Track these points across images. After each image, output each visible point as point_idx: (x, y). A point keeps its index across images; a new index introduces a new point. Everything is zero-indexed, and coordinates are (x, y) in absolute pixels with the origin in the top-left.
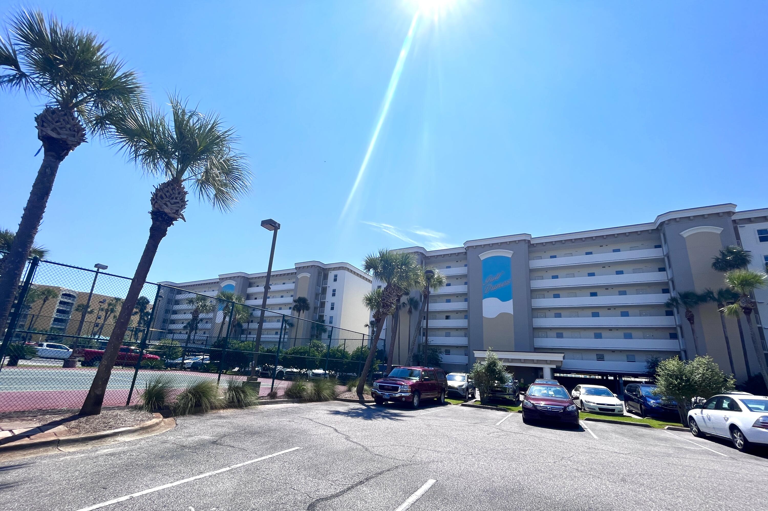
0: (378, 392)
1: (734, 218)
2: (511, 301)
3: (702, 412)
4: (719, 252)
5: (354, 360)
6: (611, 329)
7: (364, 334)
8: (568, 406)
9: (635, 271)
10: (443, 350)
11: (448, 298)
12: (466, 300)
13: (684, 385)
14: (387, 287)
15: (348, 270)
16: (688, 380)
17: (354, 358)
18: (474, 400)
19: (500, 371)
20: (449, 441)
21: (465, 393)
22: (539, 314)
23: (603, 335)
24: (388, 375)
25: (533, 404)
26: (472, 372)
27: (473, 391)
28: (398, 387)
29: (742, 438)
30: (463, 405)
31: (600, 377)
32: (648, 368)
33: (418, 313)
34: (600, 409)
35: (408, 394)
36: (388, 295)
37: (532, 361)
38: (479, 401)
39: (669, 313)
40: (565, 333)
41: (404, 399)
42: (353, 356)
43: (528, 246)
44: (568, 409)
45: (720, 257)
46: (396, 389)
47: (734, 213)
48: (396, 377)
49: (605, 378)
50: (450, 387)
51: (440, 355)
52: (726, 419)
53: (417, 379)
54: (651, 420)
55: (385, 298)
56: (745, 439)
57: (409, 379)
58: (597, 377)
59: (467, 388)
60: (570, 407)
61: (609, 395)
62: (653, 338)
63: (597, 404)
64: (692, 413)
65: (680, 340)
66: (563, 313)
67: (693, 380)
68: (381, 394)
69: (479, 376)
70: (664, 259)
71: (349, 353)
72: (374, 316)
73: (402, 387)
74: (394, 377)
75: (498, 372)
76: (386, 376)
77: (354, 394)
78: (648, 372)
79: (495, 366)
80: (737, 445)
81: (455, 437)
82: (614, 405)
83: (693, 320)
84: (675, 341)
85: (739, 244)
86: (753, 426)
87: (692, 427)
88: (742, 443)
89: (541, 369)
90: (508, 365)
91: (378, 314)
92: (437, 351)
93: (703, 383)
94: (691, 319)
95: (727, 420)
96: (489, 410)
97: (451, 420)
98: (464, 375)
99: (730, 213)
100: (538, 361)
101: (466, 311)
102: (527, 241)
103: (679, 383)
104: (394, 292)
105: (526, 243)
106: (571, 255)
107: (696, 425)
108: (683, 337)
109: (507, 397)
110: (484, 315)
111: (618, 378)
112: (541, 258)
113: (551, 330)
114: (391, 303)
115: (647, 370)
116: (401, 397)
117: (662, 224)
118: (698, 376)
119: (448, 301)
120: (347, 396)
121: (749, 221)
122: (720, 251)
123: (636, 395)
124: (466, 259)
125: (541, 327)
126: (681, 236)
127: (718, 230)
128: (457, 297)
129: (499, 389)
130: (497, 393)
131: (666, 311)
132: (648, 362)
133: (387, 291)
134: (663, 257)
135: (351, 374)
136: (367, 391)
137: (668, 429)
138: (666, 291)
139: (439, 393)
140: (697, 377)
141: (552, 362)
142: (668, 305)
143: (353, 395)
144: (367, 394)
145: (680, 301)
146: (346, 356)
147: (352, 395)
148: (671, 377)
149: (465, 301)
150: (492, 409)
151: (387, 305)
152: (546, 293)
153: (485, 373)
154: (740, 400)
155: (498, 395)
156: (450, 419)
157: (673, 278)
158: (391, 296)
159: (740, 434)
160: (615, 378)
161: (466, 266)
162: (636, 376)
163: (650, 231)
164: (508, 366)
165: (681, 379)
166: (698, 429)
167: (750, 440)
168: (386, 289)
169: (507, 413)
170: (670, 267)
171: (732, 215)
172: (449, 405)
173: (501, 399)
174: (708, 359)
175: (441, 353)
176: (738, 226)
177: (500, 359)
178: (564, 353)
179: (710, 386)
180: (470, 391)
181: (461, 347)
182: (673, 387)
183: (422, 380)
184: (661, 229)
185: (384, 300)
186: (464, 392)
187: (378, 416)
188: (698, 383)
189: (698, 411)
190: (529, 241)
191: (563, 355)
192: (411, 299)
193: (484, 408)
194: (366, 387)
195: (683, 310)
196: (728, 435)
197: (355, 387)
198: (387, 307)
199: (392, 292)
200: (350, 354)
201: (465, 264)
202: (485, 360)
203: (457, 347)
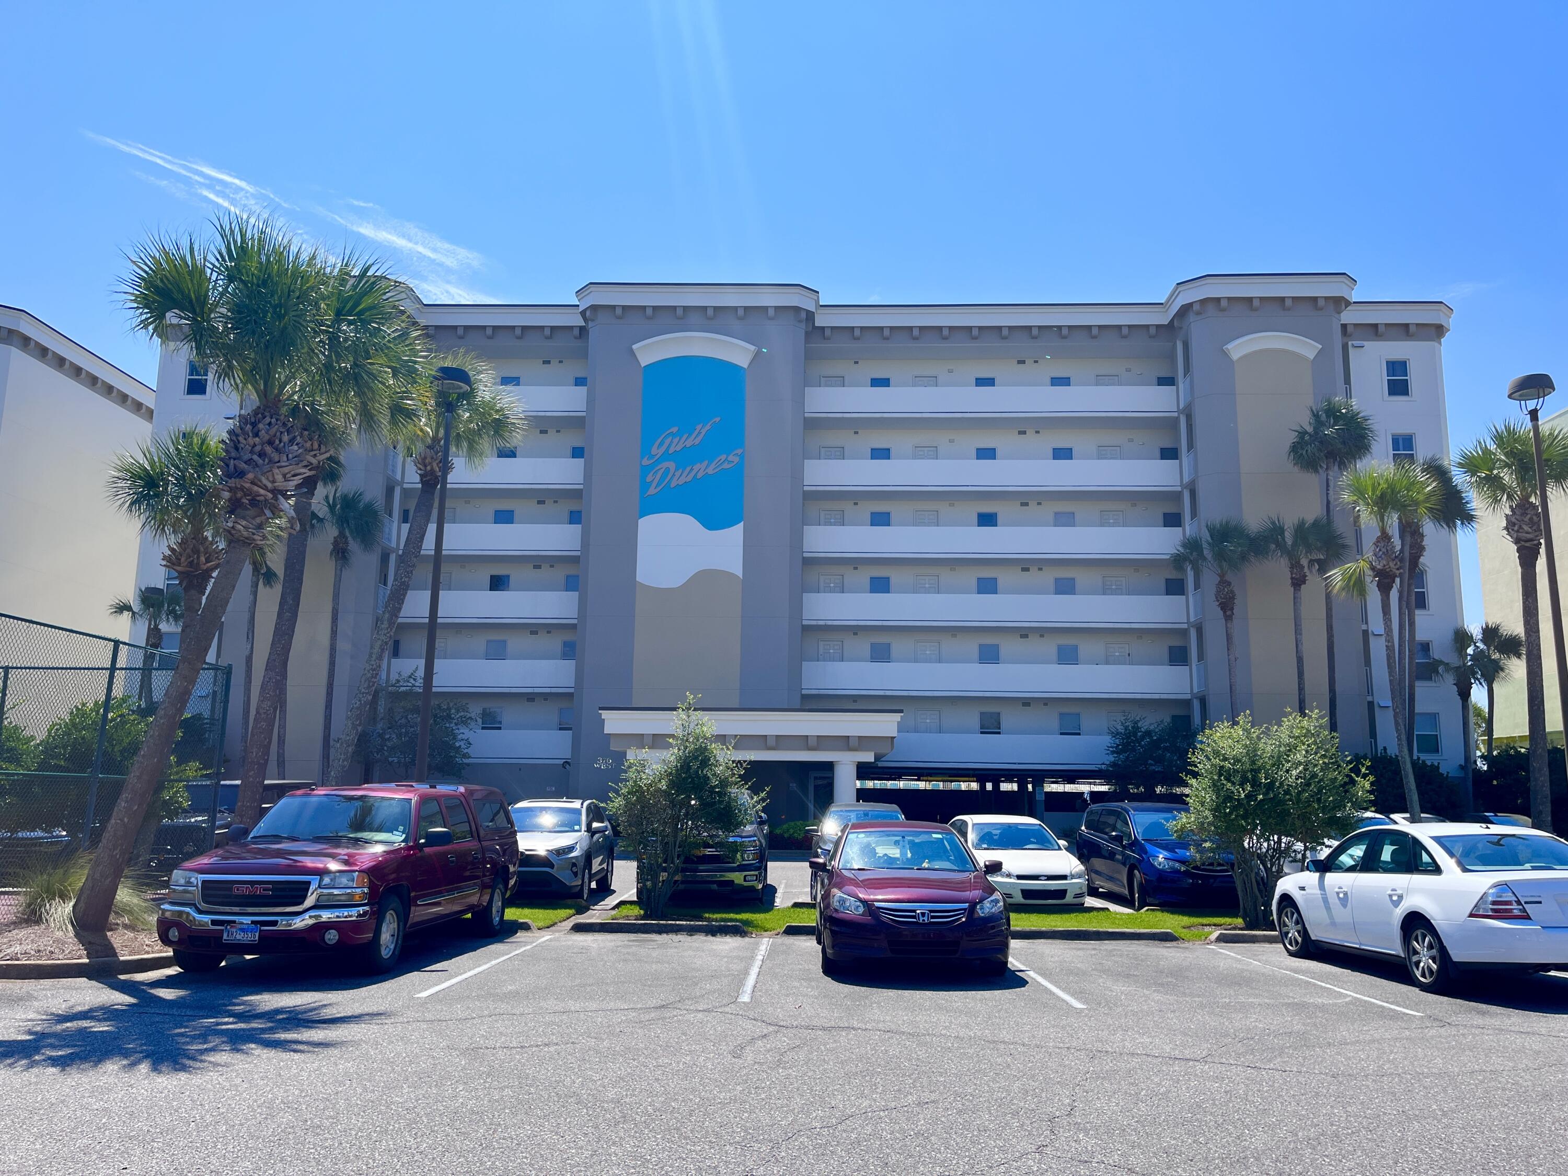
0: (198, 917)
1: (1349, 317)
2: (738, 530)
3: (1321, 879)
4: (1309, 412)
5: (58, 768)
6: (1024, 633)
7: (117, 643)
8: (981, 901)
9: (1102, 453)
10: (475, 710)
11: (505, 505)
12: (575, 518)
13: (1261, 800)
14: (256, 412)
15: (25, 342)
16: (1270, 786)
17: (57, 757)
18: (611, 901)
19: (724, 783)
20: (596, 1127)
21: (580, 876)
22: (822, 578)
23: (1004, 651)
24: (246, 832)
25: (864, 902)
26: (617, 792)
27: (605, 866)
28: (308, 883)
29: (1434, 952)
30: (579, 928)
31: (974, 786)
32: (1113, 752)
33: (373, 559)
34: (1027, 893)
35: (352, 914)
36: (262, 455)
37: (804, 742)
38: (631, 903)
39: (1175, 587)
40: (899, 645)
41: (332, 936)
42: (49, 748)
43: (807, 334)
44: (982, 908)
45: (1310, 429)
46: (297, 893)
47: (1348, 303)
48: (293, 839)
49: (989, 786)
50: (529, 860)
51: (464, 733)
52: (1395, 898)
53: (397, 838)
54: (1159, 914)
55: (243, 466)
56: (1443, 955)
57: (357, 840)
58: (964, 786)
59: (588, 857)
60: (985, 902)
61: (1044, 844)
62: (1129, 659)
63: (1020, 877)
64: (1288, 884)
65: (1194, 667)
66: (896, 576)
67: (1281, 784)
68: (214, 922)
69: (645, 806)
70: (1177, 419)
71: (27, 733)
72: (172, 561)
73: (327, 880)
74: (277, 838)
75: (716, 786)
76: (238, 836)
77: (59, 934)
78: (1114, 764)
79: (705, 763)
80: (1418, 974)
81: (611, 1094)
82: (1064, 877)
83: (1232, 609)
84: (1181, 671)
85: (1348, 394)
86: (1471, 915)
87: (1285, 929)
88: (1434, 967)
89: (828, 767)
90: (753, 758)
91: (196, 551)
92: (449, 717)
93: (1304, 790)
94: (1227, 605)
95: (1396, 904)
96: (682, 938)
97: (560, 1007)
98: (576, 804)
99: (1340, 303)
100: (823, 742)
101: (574, 560)
102: (803, 315)
103: (1249, 797)
104: (292, 441)
105: (800, 321)
106: (934, 381)
107: (1300, 921)
108: (1201, 657)
109: (737, 878)
110: (640, 578)
111: (1030, 787)
112: (841, 381)
113: (855, 634)
114: (277, 492)
115: (1112, 758)
116: (320, 928)
117: (1185, 310)
118: (1294, 773)
119: (504, 517)
120: (17, 948)
121: (1374, 331)
122: (1312, 410)
123: (1118, 839)
124: (583, 354)
125: (830, 623)
126: (1226, 355)
127: (1308, 349)
128: (539, 502)
129: (708, 851)
130: (701, 867)
131: (1167, 580)
132: (1115, 734)
133: (256, 435)
134: (1176, 414)
135: (39, 833)
136: (131, 913)
137: (1222, 939)
138: (1172, 520)
139: (484, 887)
140: (1293, 776)
141: (863, 742)
142: (1178, 561)
143: (57, 941)
144: (131, 927)
145: (1207, 552)
146: (11, 750)
147: (45, 943)
148: (1228, 780)
149: (571, 522)
150: (692, 931)
151: (254, 502)
152: (848, 506)
153: (666, 794)
154: (1431, 837)
155: (704, 872)
156: (551, 1004)
157: (1194, 481)
158: (276, 457)
159: (1430, 942)
160: (1023, 786)
161: (580, 382)
162: (1071, 777)
163: (1153, 331)
164: (751, 763)
165: (1255, 783)
166: (1304, 933)
167: (1458, 955)
168: (254, 425)
169: (747, 939)
170: (1190, 446)
171: (1343, 306)
172: (521, 935)
173: (715, 887)
174: (1317, 720)
175: (465, 721)
176: (1350, 343)
177: (722, 739)
178: (901, 711)
179: (1319, 800)
180: (596, 865)
181: (546, 697)
182: (1233, 809)
183: (416, 841)
184: (1181, 328)
185: (241, 474)
186: (576, 874)
187: (204, 1036)
188: (1294, 792)
189: (1310, 878)
190: (810, 316)
191: (897, 717)
192: (345, 498)
193: (660, 930)
194: (124, 895)
195: (1210, 579)
196: (1393, 947)
197: (64, 897)
198: (252, 512)
199: (286, 438)
200: (33, 738)
201: (580, 374)
202: (670, 746)
203: (531, 698)
